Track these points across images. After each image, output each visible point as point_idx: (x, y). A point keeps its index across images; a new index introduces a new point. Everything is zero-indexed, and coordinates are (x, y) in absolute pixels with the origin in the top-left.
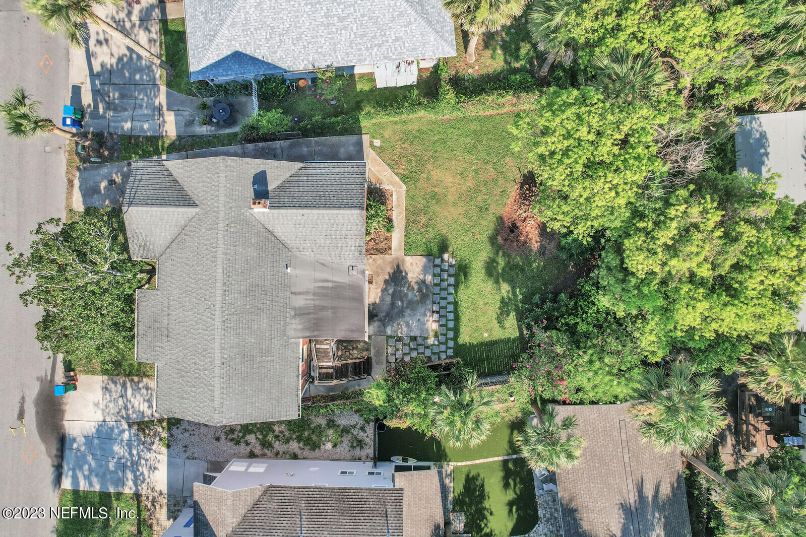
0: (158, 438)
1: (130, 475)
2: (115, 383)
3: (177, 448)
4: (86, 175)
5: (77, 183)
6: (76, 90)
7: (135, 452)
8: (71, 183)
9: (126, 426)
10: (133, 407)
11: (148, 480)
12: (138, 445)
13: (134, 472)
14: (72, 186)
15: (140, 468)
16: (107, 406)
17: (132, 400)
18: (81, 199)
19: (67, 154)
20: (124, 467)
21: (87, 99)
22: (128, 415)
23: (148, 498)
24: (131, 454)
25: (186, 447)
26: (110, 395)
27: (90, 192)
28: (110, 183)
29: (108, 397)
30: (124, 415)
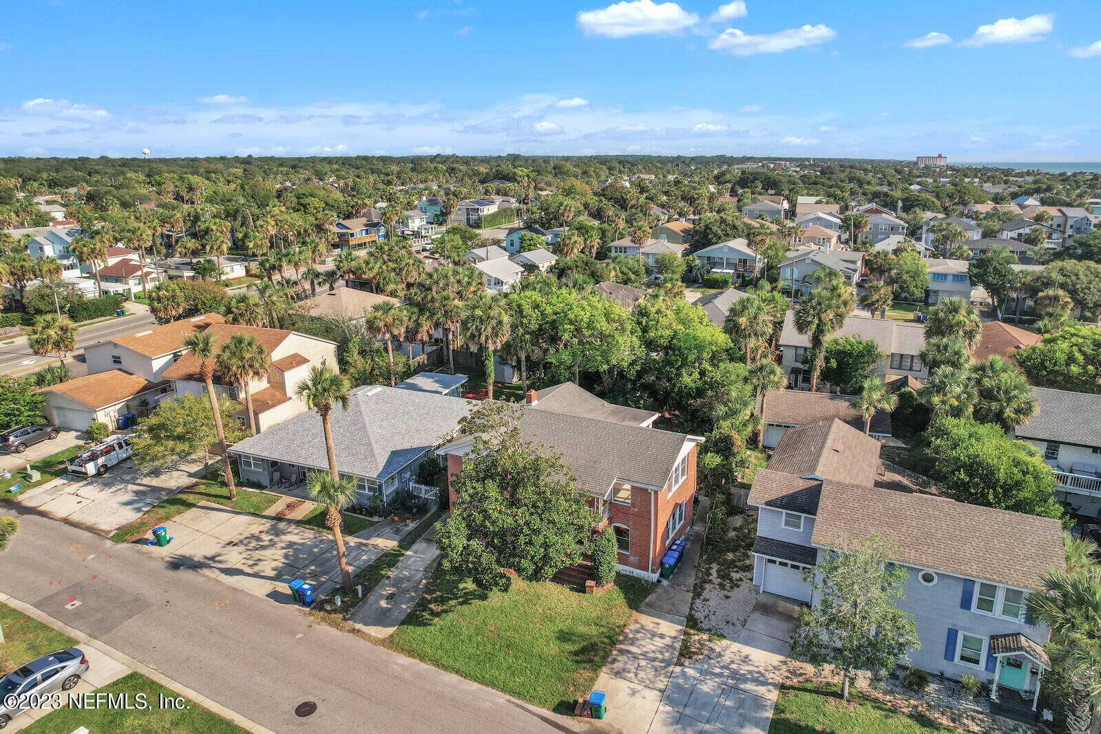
0: (707, 643)
1: (749, 686)
2: (615, 661)
3: (727, 630)
4: (360, 615)
5: (358, 626)
6: (275, 595)
7: (717, 670)
8: (354, 631)
9: (678, 669)
10: (654, 652)
11: (761, 669)
12: (709, 664)
13: (746, 680)
14: (359, 631)
15: (742, 672)
16: (642, 681)
17: (645, 649)
18: (380, 628)
19: (322, 623)
20: (735, 688)
22: (662, 661)
23: (787, 677)
24: (720, 675)
25: (728, 622)
26: (629, 672)
27: (381, 618)
28: (390, 597)
29: (631, 675)
30: (663, 665)
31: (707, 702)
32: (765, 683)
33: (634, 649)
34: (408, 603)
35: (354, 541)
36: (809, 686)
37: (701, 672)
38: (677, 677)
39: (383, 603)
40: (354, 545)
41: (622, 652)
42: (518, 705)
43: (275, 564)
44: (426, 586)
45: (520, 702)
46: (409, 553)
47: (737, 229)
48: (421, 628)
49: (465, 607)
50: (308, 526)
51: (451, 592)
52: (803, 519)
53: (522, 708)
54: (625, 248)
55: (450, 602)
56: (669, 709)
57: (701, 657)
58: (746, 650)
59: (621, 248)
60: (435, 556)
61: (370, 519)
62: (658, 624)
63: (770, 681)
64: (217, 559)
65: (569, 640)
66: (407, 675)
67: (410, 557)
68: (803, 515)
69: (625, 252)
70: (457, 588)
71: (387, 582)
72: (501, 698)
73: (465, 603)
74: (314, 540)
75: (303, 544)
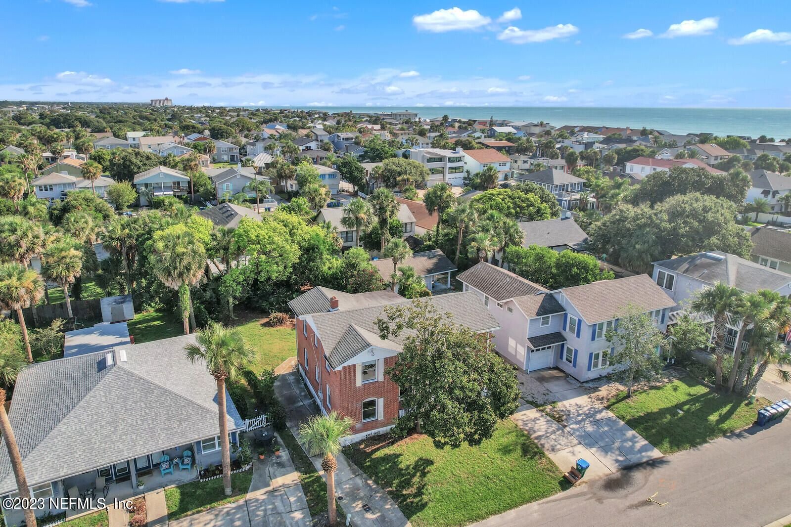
0: (555, 409)
1: (599, 416)
2: (542, 446)
3: (550, 398)
7: (579, 418)
9: (568, 429)
10: (547, 428)
11: (589, 406)
12: (573, 418)
13: (594, 415)
15: (587, 412)
16: (566, 446)
17: (543, 430)
20: (597, 421)
22: (557, 430)
23: (601, 403)
24: (584, 420)
25: (544, 394)
26: (556, 446)
28: (366, 508)
29: (559, 447)
30: (561, 431)
31: (600, 435)
32: (600, 411)
34: (386, 503)
35: (259, 494)
36: (613, 400)
37: (576, 423)
38: (574, 433)
39: (369, 516)
40: (264, 497)
41: (537, 438)
42: (547, 502)
44: (376, 482)
45: (544, 500)
46: (320, 473)
47: (151, 159)
48: (427, 508)
49: (429, 475)
50: (189, 513)
51: (403, 475)
52: (550, 318)
53: (550, 501)
54: (51, 186)
55: (413, 480)
56: (594, 449)
57: (565, 417)
58: (571, 402)
59: (45, 186)
60: (345, 462)
61: (240, 471)
62: (525, 414)
63: (600, 409)
65: (510, 450)
67: (327, 475)
68: (550, 315)
69: (51, 189)
70: (402, 470)
71: (345, 501)
72: (534, 506)
73: (424, 474)
74: (220, 518)
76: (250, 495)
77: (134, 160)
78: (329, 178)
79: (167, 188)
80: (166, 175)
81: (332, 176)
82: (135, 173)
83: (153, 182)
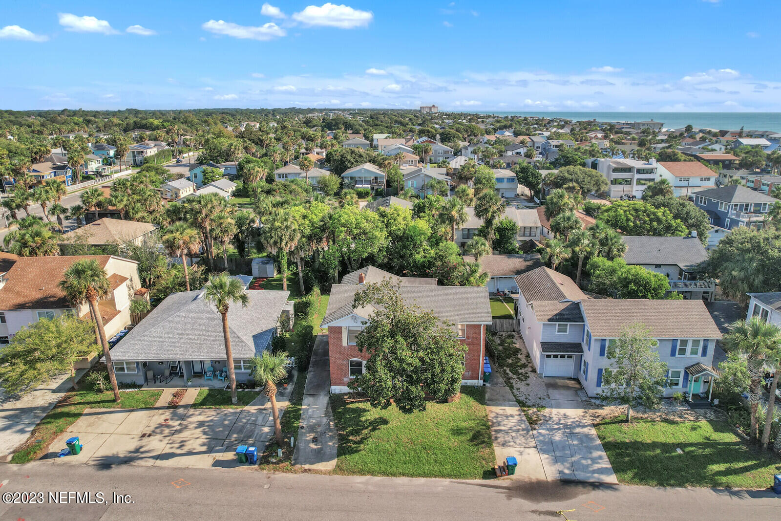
0: (539, 413)
1: (578, 430)
2: (496, 438)
3: (543, 403)
4: (301, 459)
5: (307, 466)
6: (217, 463)
7: (556, 427)
8: (305, 471)
9: (535, 432)
10: (514, 426)
11: (577, 419)
12: (549, 424)
13: (574, 428)
14: (310, 470)
15: (569, 423)
16: (520, 445)
17: (509, 426)
18: (324, 463)
19: (277, 472)
20: (572, 434)
21: (230, 456)
22: (523, 430)
23: (593, 420)
24: (559, 429)
25: (540, 398)
26: (509, 442)
27: (320, 456)
28: (315, 440)
29: (512, 443)
30: (525, 432)
31: (563, 447)
32: (584, 426)
33: (503, 428)
34: (331, 440)
35: (252, 409)
36: (607, 421)
37: (548, 430)
38: (538, 437)
39: (313, 446)
40: (255, 411)
41: (495, 431)
42: (459, 483)
43: (200, 441)
44: (336, 425)
45: (459, 480)
46: (303, 407)
47: (362, 157)
48: (356, 454)
49: (377, 432)
50: (204, 407)
51: (358, 425)
52: (568, 326)
53: (463, 483)
54: (286, 174)
55: (363, 432)
56: (546, 456)
57: (541, 421)
58: (562, 411)
60: (326, 405)
61: (253, 390)
62: (504, 409)
63: (586, 424)
64: (142, 450)
65: (461, 433)
66: (371, 488)
67: (307, 410)
68: (569, 323)
69: (286, 177)
70: (361, 421)
71: (303, 430)
72: (446, 481)
73: (374, 429)
74: (218, 416)
75: (211, 421)
76: (246, 408)
77: (349, 157)
78: (508, 181)
79: (367, 182)
80: (367, 171)
81: (511, 180)
82: (349, 168)
83: (357, 175)
